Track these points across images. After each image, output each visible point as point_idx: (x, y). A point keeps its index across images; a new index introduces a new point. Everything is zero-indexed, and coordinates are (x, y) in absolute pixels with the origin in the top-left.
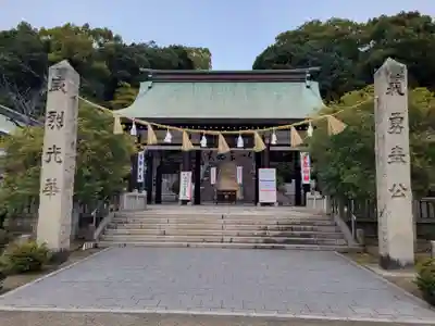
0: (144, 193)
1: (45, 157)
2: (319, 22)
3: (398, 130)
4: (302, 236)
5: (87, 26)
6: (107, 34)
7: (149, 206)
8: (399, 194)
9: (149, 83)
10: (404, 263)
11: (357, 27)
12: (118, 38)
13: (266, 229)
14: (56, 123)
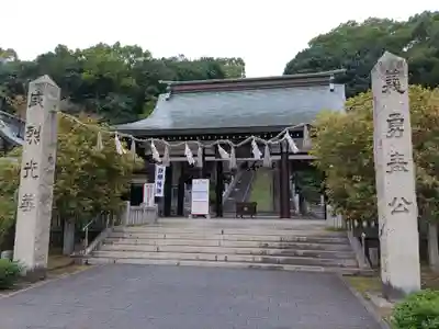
1: (23, 172)
2: (354, 24)
3: (398, 133)
4: (305, 255)
5: (118, 44)
6: (137, 51)
7: (160, 220)
8: (402, 209)
9: (168, 95)
11: (398, 26)
12: (147, 54)
13: (266, 246)
14: (33, 138)
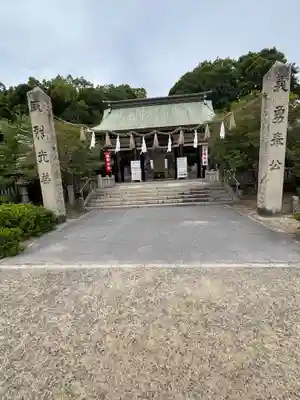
0: (113, 176)
1: (38, 159)
3: (280, 120)
5: (70, 76)
7: (117, 184)
8: (276, 167)
9: (109, 110)
10: (274, 212)
14: (40, 135)
